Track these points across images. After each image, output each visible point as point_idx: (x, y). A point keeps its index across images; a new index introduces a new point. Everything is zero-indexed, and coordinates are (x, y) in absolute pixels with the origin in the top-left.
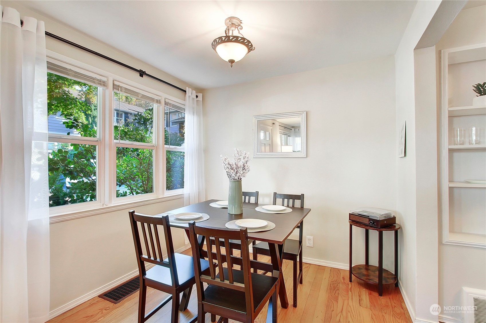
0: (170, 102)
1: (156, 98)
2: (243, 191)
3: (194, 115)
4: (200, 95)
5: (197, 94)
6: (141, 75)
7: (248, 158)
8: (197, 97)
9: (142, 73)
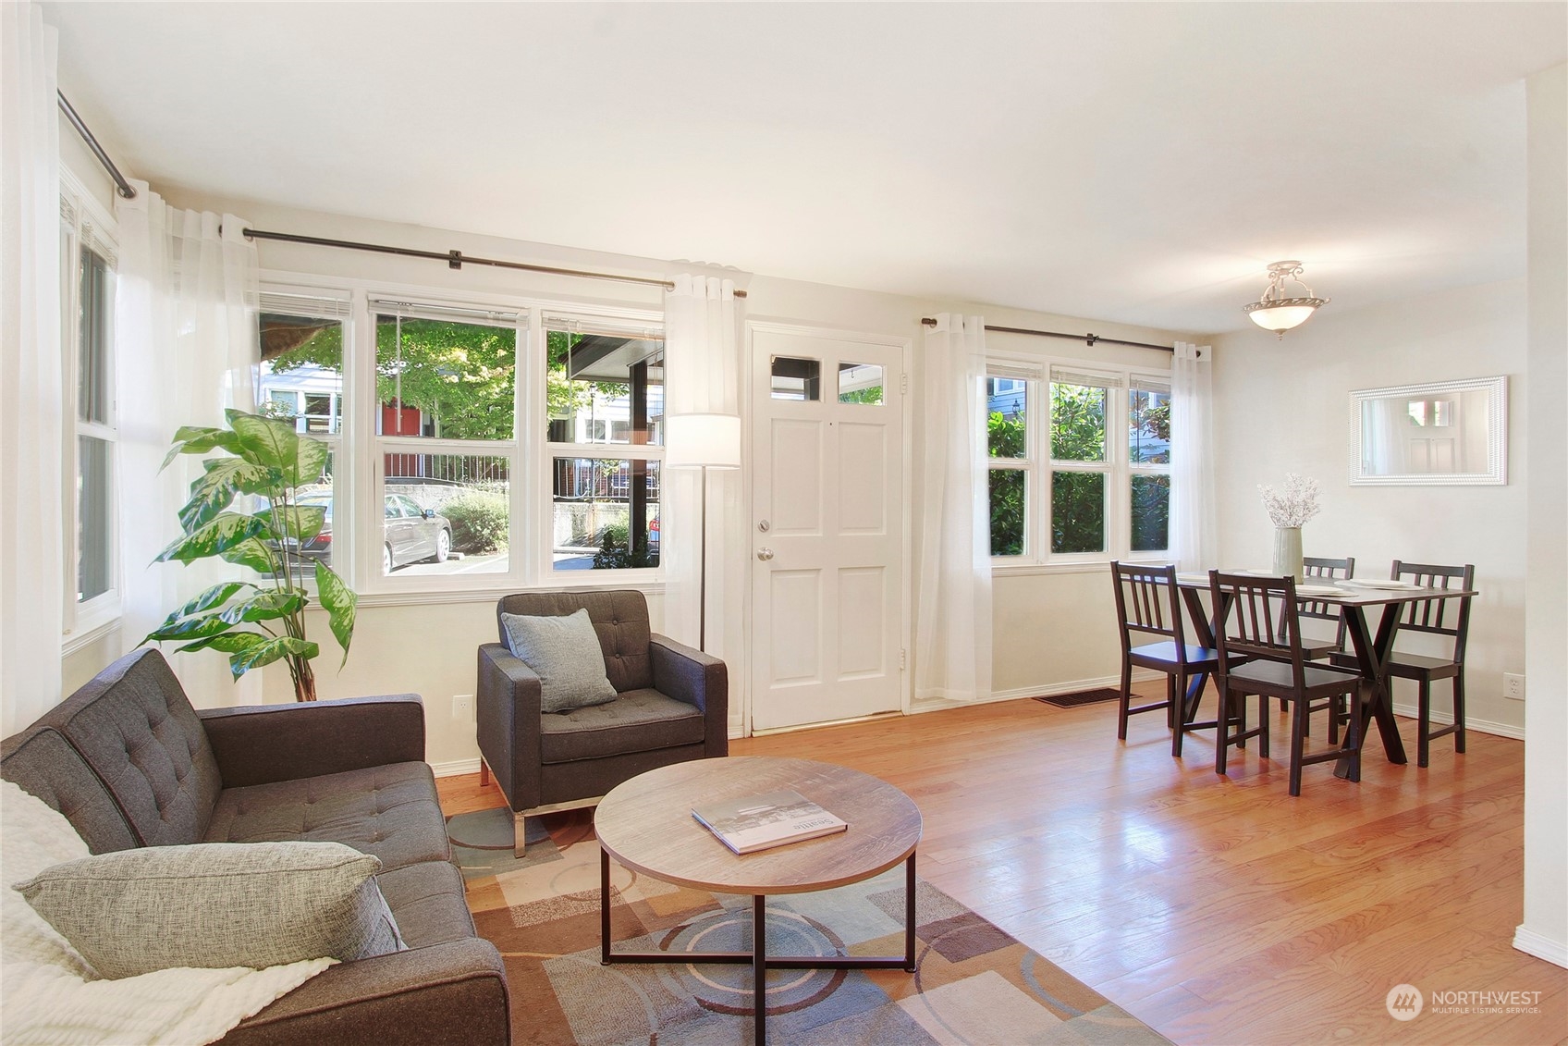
0: (1139, 378)
1: (1114, 377)
2: (1304, 556)
3: (1190, 396)
4: (1207, 351)
5: (1199, 349)
6: (1090, 344)
7: (1315, 489)
8: (1198, 354)
9: (1091, 340)
